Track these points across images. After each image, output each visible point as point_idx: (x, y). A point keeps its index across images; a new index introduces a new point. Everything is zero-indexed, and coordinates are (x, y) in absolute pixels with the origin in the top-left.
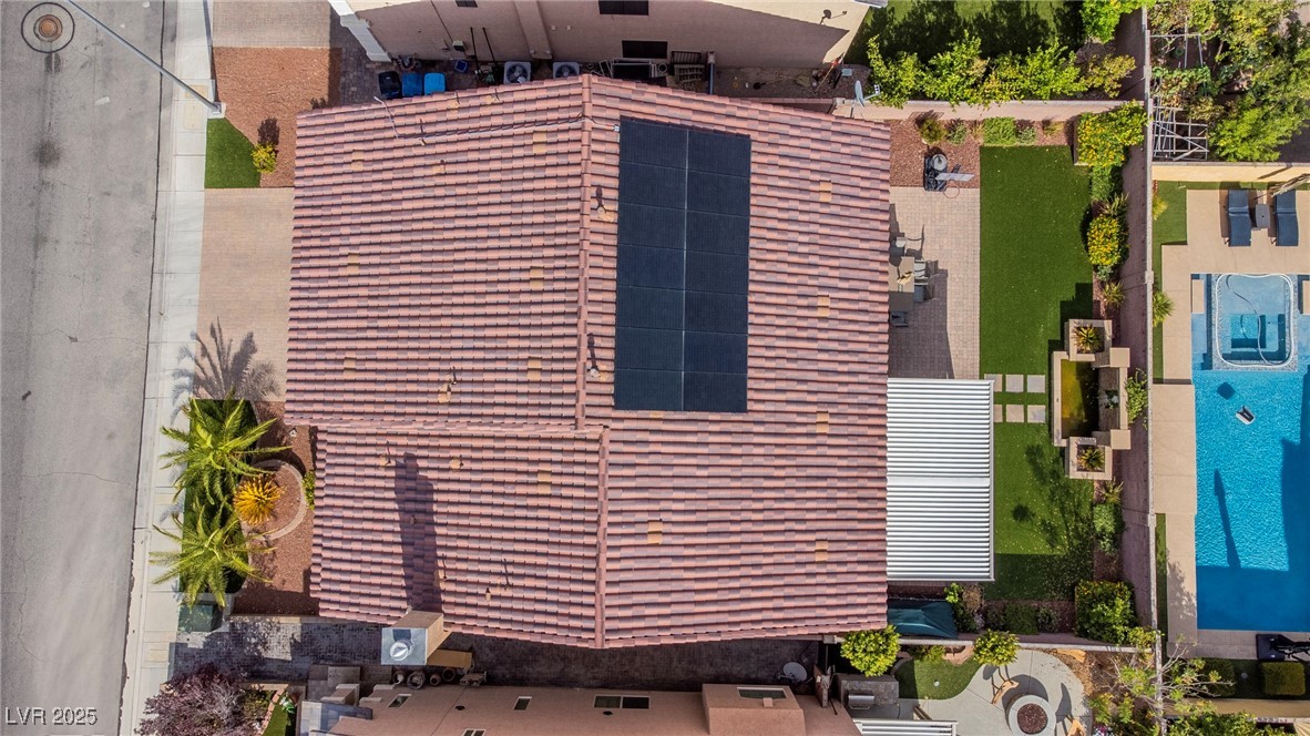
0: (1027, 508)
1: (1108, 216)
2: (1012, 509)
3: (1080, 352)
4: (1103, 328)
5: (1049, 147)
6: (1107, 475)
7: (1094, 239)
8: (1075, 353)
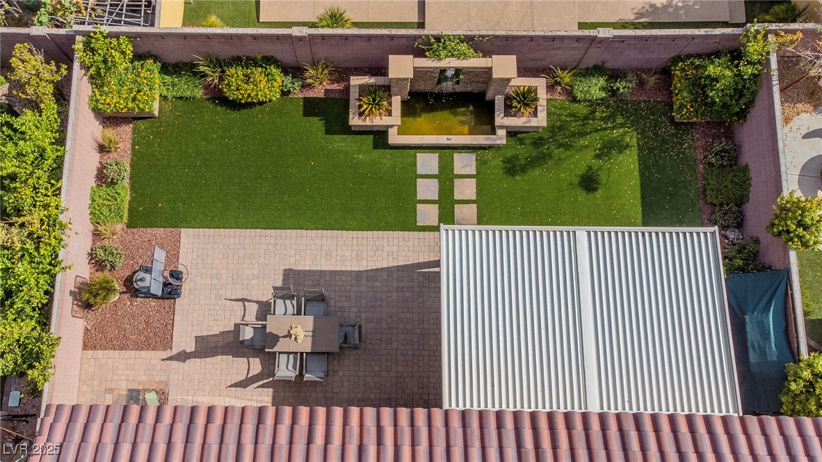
0: (582, 176)
1: (221, 79)
2: (584, 193)
3: (390, 115)
4: (360, 86)
5: (133, 145)
6: (540, 83)
7: (249, 95)
8: (391, 118)
